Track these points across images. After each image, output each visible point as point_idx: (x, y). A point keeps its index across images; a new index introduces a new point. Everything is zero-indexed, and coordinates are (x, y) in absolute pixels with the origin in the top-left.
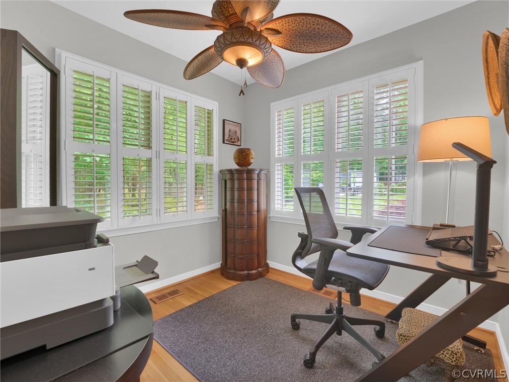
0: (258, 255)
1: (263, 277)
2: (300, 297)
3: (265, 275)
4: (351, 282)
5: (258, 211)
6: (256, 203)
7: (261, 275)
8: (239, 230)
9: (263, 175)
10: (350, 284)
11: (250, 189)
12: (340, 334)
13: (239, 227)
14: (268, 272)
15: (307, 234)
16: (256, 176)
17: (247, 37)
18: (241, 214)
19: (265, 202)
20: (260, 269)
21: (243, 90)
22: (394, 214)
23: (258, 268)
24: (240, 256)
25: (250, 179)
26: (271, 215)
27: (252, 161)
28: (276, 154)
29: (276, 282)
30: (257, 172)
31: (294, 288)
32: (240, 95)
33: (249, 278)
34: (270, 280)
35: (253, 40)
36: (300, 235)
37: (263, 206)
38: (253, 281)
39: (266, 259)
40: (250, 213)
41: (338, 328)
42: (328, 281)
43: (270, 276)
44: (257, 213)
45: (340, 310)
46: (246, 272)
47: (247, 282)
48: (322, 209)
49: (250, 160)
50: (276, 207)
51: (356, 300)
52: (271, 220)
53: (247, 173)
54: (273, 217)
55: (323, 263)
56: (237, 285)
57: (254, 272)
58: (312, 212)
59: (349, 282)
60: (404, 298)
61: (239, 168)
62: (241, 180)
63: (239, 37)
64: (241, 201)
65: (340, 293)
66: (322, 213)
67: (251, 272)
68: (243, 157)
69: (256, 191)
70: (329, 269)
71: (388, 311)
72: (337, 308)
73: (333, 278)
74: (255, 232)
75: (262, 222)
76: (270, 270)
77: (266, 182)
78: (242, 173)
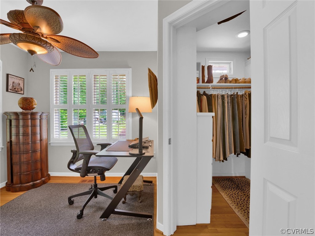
0: (41, 170)
1: (46, 183)
2: (73, 188)
3: (48, 182)
4: (100, 169)
5: (41, 140)
6: (39, 135)
7: (44, 183)
8: (25, 154)
9: (44, 116)
10: (99, 170)
11: (34, 126)
12: (96, 197)
13: (24, 153)
14: (49, 179)
15: (76, 150)
16: (38, 117)
17: (37, 41)
18: (26, 143)
19: (46, 134)
20: (43, 179)
21: (33, 69)
22: (122, 135)
23: (41, 178)
24: (25, 173)
25: (33, 119)
26: (51, 142)
27: (35, 106)
28: (54, 102)
29: (56, 184)
30: (40, 114)
31: (69, 184)
32: (30, 71)
33: (34, 186)
34: (52, 183)
35: (41, 44)
36: (72, 151)
37: (45, 136)
38: (38, 188)
39: (47, 171)
40: (34, 142)
41: (95, 195)
42: (89, 172)
43: (51, 181)
44: (40, 142)
45: (96, 185)
46: (31, 183)
47: (33, 190)
48: (85, 136)
49: (33, 106)
50: (55, 136)
51: (103, 178)
52: (51, 145)
53: (31, 115)
54: (53, 143)
55: (85, 163)
56: (24, 193)
57: (38, 181)
58: (79, 138)
59: (99, 169)
60: (125, 173)
61: (24, 111)
62: (25, 119)
63: (31, 40)
64: (25, 134)
65: (95, 177)
66: (86, 138)
67: (35, 182)
68: (27, 104)
69: (39, 127)
70: (88, 166)
71: (119, 181)
72: (94, 185)
73: (91, 170)
74: (39, 154)
75: (44, 147)
76: (51, 178)
77: (47, 120)
78: (27, 115)
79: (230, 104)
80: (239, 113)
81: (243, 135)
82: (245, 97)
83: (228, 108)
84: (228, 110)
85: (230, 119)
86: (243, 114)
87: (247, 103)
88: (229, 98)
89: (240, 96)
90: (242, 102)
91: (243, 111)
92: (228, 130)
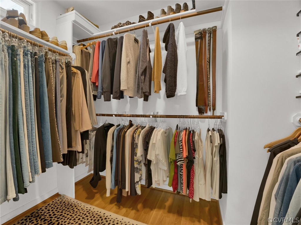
79: (30, 71)
80: (49, 91)
81: (58, 132)
82: (60, 65)
83: (27, 78)
84: (27, 82)
85: (30, 101)
86: (57, 94)
87: (63, 77)
88: (30, 58)
89: (51, 60)
90: (55, 72)
91: (57, 89)
92: (27, 126)
